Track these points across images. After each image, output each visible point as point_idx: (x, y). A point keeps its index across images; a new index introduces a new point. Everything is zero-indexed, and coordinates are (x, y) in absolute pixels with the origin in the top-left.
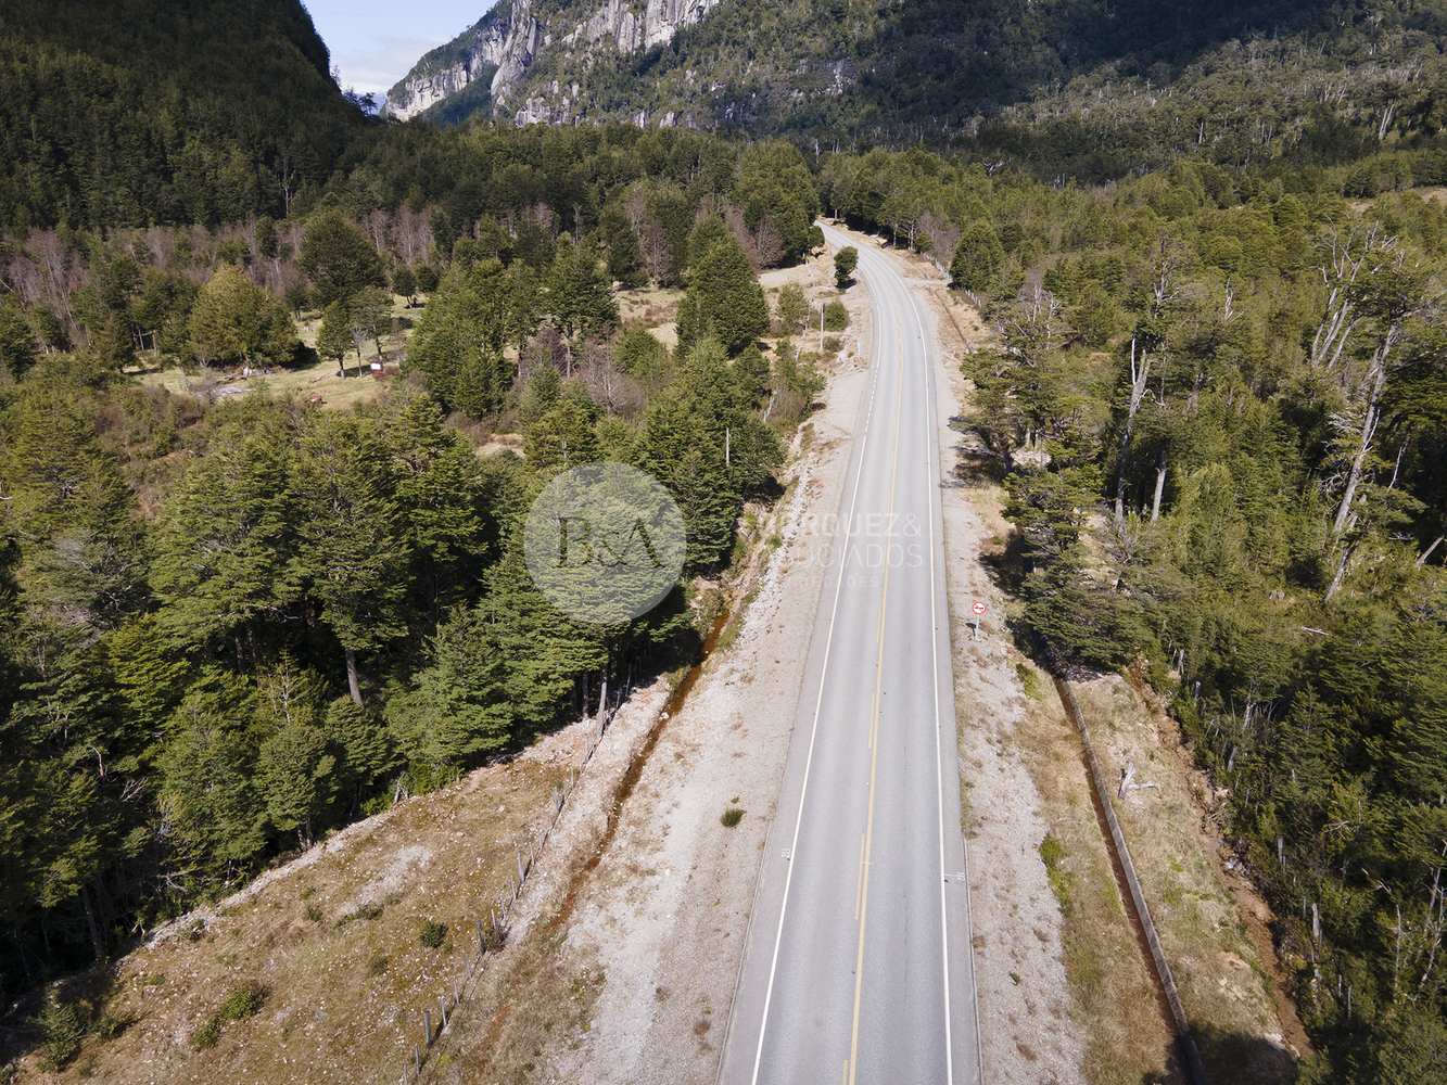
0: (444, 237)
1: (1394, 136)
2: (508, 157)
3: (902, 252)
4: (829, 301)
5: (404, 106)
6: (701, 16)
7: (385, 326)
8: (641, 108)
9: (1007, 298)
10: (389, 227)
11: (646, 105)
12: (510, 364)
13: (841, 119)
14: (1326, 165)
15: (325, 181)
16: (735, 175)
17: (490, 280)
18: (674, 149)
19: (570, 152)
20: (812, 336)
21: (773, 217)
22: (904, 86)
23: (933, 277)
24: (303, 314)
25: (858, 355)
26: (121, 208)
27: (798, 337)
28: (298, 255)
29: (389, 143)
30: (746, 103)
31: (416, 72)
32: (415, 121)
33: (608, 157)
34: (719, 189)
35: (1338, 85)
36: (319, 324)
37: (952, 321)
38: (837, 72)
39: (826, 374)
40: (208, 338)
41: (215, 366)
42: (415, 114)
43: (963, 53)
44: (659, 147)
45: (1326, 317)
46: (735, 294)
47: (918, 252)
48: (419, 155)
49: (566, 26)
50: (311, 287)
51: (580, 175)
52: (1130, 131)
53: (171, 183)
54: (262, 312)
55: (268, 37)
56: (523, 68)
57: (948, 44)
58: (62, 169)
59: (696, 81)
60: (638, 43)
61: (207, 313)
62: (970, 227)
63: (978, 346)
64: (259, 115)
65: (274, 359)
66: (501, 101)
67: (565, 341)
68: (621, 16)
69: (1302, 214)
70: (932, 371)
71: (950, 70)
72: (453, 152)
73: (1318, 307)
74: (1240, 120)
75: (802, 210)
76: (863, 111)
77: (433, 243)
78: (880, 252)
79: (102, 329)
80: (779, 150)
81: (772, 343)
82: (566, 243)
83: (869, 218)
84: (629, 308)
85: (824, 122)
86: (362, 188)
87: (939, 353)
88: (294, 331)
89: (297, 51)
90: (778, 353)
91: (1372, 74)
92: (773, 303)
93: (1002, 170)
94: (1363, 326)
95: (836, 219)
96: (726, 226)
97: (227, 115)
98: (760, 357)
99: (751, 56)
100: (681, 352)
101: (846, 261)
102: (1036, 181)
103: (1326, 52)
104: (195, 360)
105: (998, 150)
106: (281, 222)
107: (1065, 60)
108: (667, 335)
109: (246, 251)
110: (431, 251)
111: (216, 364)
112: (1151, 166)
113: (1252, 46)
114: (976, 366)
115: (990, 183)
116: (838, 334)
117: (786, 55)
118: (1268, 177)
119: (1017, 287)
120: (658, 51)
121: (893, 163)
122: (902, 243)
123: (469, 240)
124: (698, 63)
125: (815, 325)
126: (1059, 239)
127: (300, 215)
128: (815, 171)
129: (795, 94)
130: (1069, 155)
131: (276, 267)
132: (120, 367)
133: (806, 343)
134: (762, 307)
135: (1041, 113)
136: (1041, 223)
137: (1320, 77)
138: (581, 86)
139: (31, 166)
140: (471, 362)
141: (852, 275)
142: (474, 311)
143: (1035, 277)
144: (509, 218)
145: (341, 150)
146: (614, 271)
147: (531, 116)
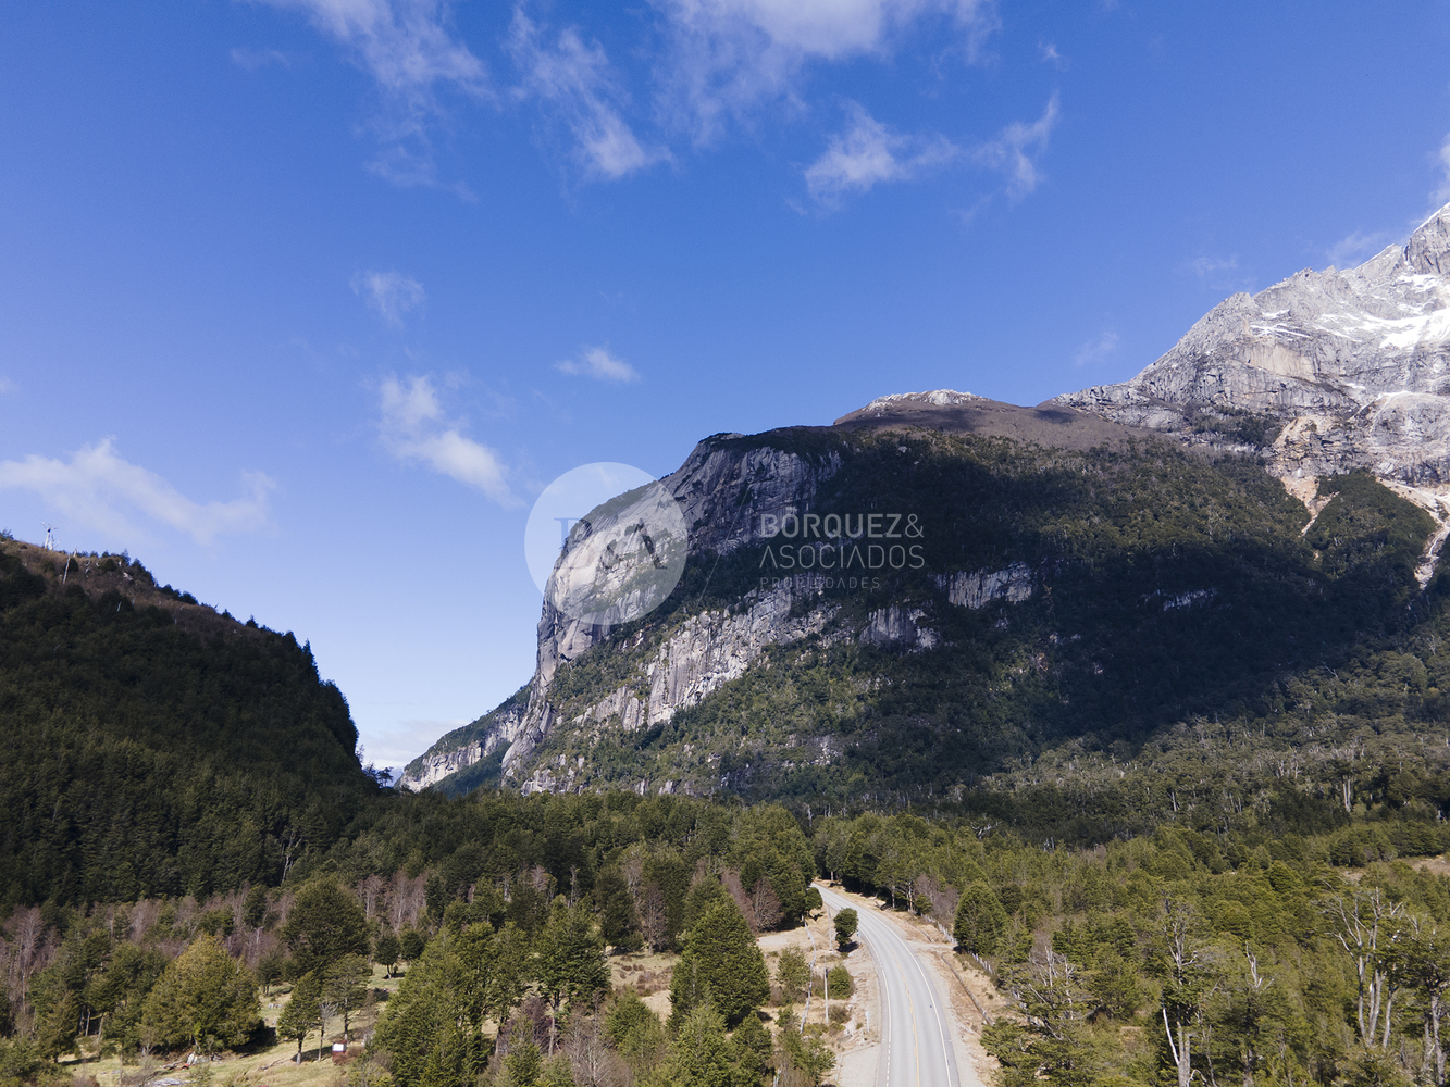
0: (436, 900)
1: (1361, 809)
2: (511, 823)
3: (902, 914)
4: (831, 966)
5: (418, 779)
6: (699, 699)
7: (358, 999)
8: (642, 778)
9: (1018, 961)
10: (383, 892)
11: (647, 775)
12: (488, 1041)
13: (831, 787)
14: (1304, 835)
15: (328, 848)
16: (731, 838)
17: (478, 945)
18: (672, 814)
19: (572, 817)
20: (816, 1004)
21: (769, 878)
22: (887, 758)
23: (937, 940)
24: (272, 989)
25: (867, 1026)
26: (115, 883)
27: (801, 1006)
28: (283, 923)
29: (397, 812)
30: (740, 772)
31: (435, 750)
32: (425, 791)
33: (609, 822)
34: (715, 851)
35: (1291, 762)
36: (287, 998)
37: (963, 988)
38: (824, 745)
39: (835, 1049)
40: (161, 1020)
41: (158, 1053)
42: (427, 785)
43: (938, 730)
44: (658, 812)
45: (1361, 989)
46: (732, 957)
47: (919, 914)
48: (424, 821)
49: (577, 709)
50: (288, 957)
51: (581, 839)
52: (1106, 798)
53: (175, 855)
54: (228, 988)
55: (306, 723)
56: (534, 745)
57: (922, 722)
58: (72, 846)
59: (694, 754)
60: (641, 722)
61: (169, 990)
62: (968, 888)
63: (995, 1016)
64: (280, 789)
65: (226, 1042)
66: (510, 773)
67: (550, 1012)
68: (627, 700)
69: (1298, 881)
70: (950, 1046)
71: (928, 744)
72: (459, 819)
73: (1349, 979)
74: (1208, 791)
75: (798, 872)
76: (851, 780)
77: (425, 907)
78: (879, 913)
79: (51, 1012)
80: (773, 815)
81: (773, 1012)
82: (561, 906)
83: (866, 880)
84: (619, 973)
85: (815, 790)
86: (363, 854)
87: (955, 1025)
88: (257, 1007)
89: (330, 733)
90: (780, 1023)
91: (1317, 753)
92: (773, 968)
93: (991, 834)
94: (1403, 999)
95: (832, 881)
96: (723, 887)
97: (250, 790)
98: (761, 1028)
99: (744, 732)
100: (675, 1022)
101: (846, 923)
102: (1026, 844)
103: (1268, 734)
104: (139, 1046)
105: (984, 815)
106: (274, 890)
107: (1032, 737)
108: (660, 1004)
109: (229, 921)
110: (421, 916)
111: (160, 1050)
112: (1135, 831)
113: (1199, 728)
114: (997, 1038)
115: (981, 845)
116: (843, 1002)
117: (776, 731)
118: (1253, 843)
119: (1027, 950)
120: (659, 729)
121: (884, 826)
122: (901, 905)
123: (463, 904)
124: (696, 738)
125: (818, 992)
126: (1060, 900)
127: (296, 882)
128: (809, 834)
129: (786, 765)
130: (1053, 820)
131: (257, 936)
132: (56, 1055)
133: (810, 1013)
134: (761, 972)
135: (1021, 780)
136: (1038, 885)
137: (1271, 755)
138: (586, 758)
139: (41, 844)
140: (445, 1036)
141: (854, 938)
142: (457, 980)
143: (1043, 939)
144: (505, 882)
145: (350, 819)
146: (608, 934)
147: (536, 786)
